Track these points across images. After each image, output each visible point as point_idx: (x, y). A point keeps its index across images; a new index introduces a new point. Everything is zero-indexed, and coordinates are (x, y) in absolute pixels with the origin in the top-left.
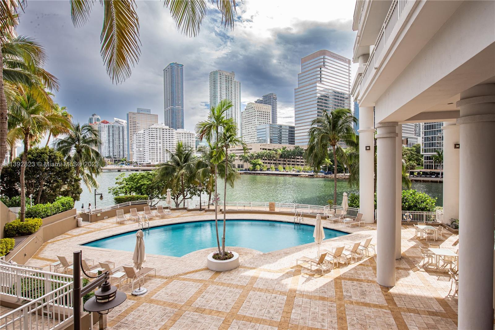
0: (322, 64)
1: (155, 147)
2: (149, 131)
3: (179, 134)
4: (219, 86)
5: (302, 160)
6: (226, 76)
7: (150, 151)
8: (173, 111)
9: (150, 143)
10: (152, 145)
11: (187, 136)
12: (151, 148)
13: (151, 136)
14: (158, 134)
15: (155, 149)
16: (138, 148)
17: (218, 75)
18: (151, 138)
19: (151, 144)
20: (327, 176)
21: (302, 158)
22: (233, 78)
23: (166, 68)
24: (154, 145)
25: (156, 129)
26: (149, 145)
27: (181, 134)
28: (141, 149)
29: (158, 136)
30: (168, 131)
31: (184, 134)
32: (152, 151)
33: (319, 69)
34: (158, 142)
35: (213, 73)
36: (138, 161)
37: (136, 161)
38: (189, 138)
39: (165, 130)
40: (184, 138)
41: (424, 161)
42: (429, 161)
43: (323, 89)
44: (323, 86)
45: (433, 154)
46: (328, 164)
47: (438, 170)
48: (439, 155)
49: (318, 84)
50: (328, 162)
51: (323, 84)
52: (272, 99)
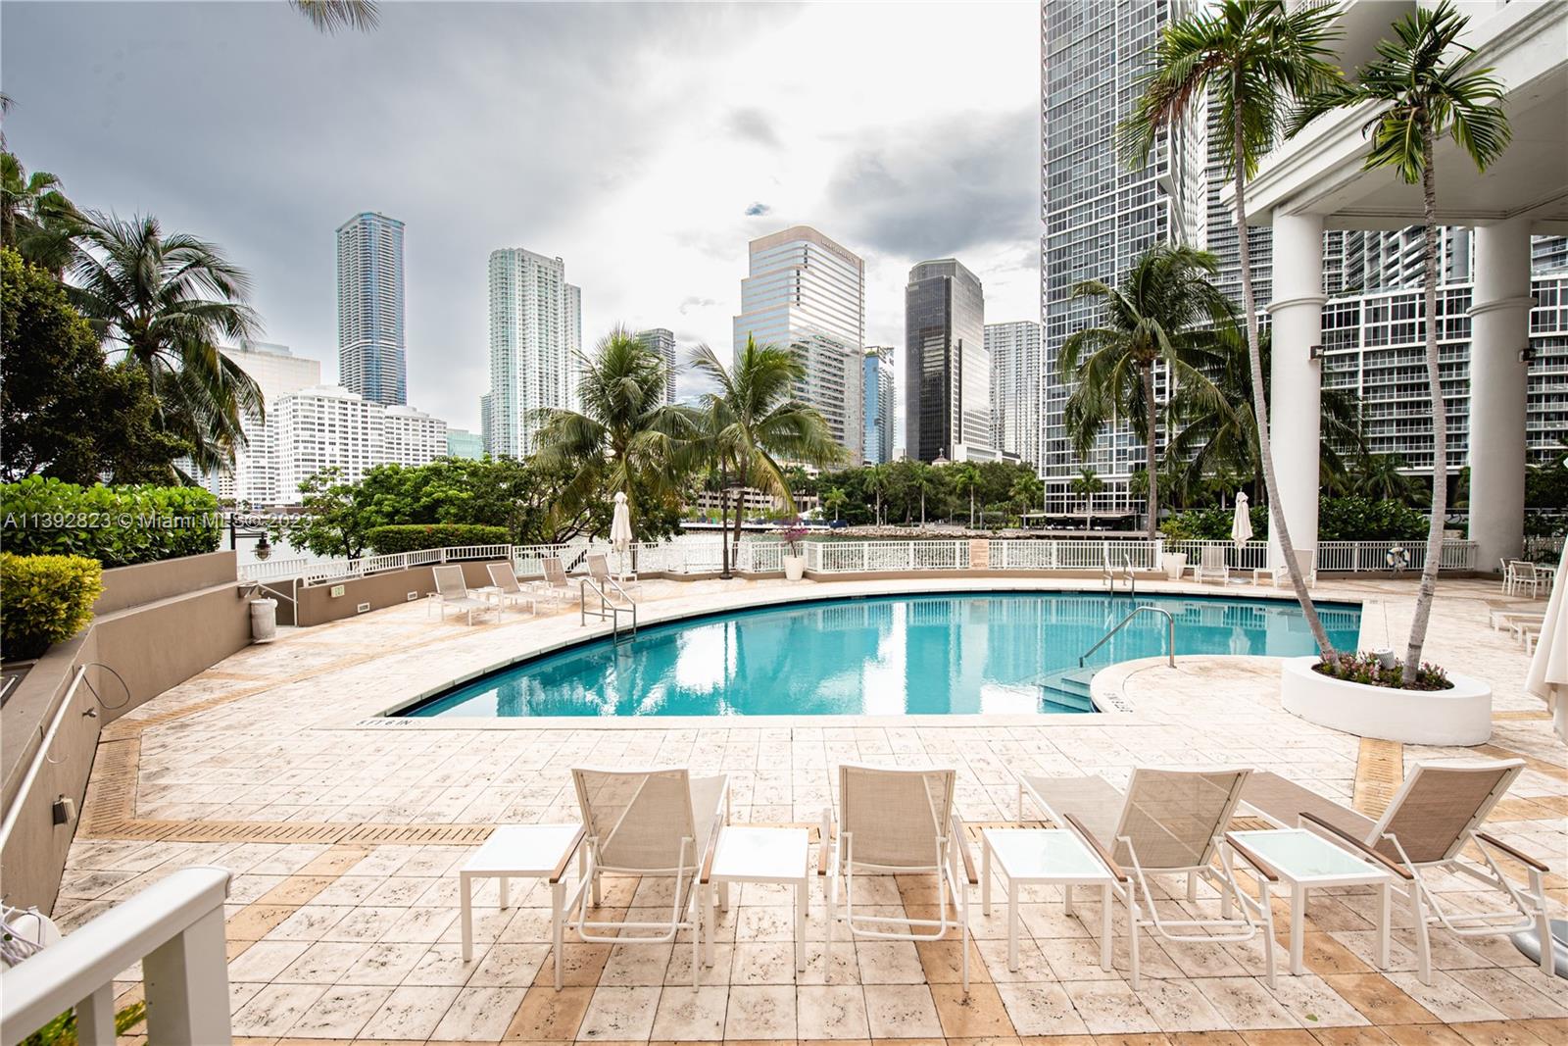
0: (802, 260)
1: (314, 454)
2: (295, 404)
3: (395, 421)
4: (517, 293)
5: (757, 498)
6: (539, 267)
7: (298, 466)
8: (369, 356)
9: (296, 441)
10: (305, 448)
11: (420, 428)
12: (301, 457)
13: (300, 419)
14: (326, 416)
15: (314, 461)
16: (252, 459)
17: (517, 263)
18: (300, 426)
19: (301, 445)
20: (837, 531)
21: (757, 491)
22: (558, 274)
23: (345, 226)
24: (313, 448)
25: (319, 400)
26: (296, 448)
27: (402, 421)
28: (264, 462)
29: (327, 422)
30: (359, 407)
31: (410, 422)
32: (304, 466)
33: (794, 273)
34: (327, 441)
35: (499, 255)
36: (253, 497)
37: (245, 497)
38: (428, 434)
39: (349, 406)
40: (410, 432)
41: (1046, 494)
42: (1055, 494)
43: (804, 324)
44: (801, 315)
45: (1064, 480)
46: (838, 502)
47: (1076, 514)
48: (1088, 479)
49: (792, 310)
50: (838, 495)
51: (803, 311)
52: (662, 344)
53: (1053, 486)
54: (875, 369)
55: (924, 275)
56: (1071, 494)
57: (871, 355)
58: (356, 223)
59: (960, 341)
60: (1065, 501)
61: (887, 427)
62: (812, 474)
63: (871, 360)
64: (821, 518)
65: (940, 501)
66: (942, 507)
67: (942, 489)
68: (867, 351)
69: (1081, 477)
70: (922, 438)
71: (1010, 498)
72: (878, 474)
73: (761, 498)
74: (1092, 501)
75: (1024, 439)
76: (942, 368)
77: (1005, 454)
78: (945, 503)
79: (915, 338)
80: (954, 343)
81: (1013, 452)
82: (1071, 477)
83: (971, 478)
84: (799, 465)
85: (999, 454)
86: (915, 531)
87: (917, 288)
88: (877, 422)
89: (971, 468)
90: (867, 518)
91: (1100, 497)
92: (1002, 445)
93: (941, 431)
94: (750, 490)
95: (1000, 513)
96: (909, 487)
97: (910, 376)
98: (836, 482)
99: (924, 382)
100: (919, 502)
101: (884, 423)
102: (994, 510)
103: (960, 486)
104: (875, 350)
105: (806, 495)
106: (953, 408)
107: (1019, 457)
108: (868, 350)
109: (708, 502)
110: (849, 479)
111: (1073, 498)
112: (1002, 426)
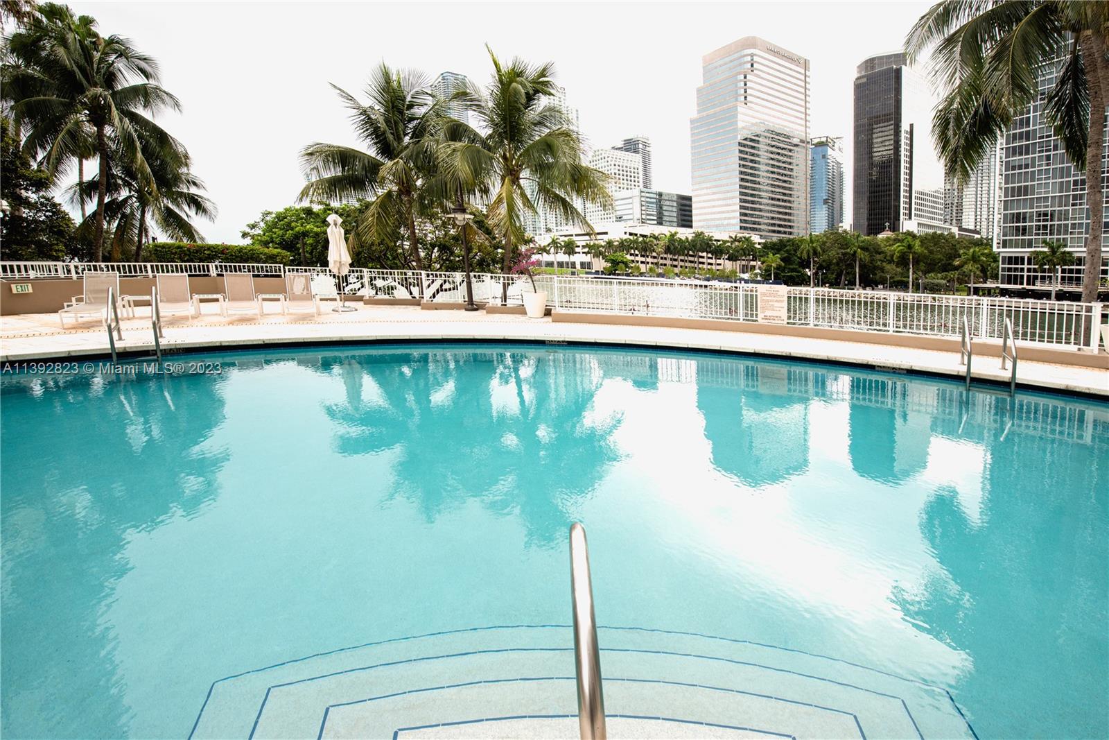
0: (749, 66)
5: (710, 261)
33: (742, 77)
41: (1001, 266)
42: (1013, 266)
43: (754, 121)
44: (751, 113)
45: (1025, 252)
46: (774, 265)
47: (1038, 287)
48: (1053, 251)
49: (741, 108)
50: (774, 260)
51: (751, 109)
52: (641, 146)
53: (1010, 258)
54: (824, 157)
55: (873, 68)
56: (1032, 266)
57: (820, 144)
58: (440, 80)
59: (912, 126)
60: (1025, 274)
61: (836, 206)
62: (759, 244)
63: (820, 149)
64: (759, 278)
65: (875, 268)
66: (879, 274)
67: (878, 257)
68: (815, 141)
69: (1046, 250)
70: (870, 215)
71: (956, 268)
72: (812, 241)
73: (713, 261)
74: (1060, 275)
75: (985, 216)
76: (892, 152)
77: (961, 229)
78: (882, 270)
79: (864, 125)
80: (905, 127)
81: (972, 228)
82: (1033, 250)
83: (910, 247)
84: (747, 236)
85: (955, 230)
86: (847, 293)
87: (865, 80)
88: (826, 202)
89: (910, 238)
90: (805, 280)
91: (1071, 271)
92: (959, 221)
93: (889, 208)
94: (704, 254)
95: (944, 282)
96: (843, 254)
97: (858, 159)
98: (772, 249)
99: (872, 165)
100: (853, 268)
101: (832, 202)
102: (937, 279)
103: (897, 254)
104: (824, 140)
105: (753, 260)
106: (902, 188)
107: (978, 233)
108: (818, 140)
109: (668, 262)
110: (785, 246)
111: (1035, 270)
112: (960, 204)
